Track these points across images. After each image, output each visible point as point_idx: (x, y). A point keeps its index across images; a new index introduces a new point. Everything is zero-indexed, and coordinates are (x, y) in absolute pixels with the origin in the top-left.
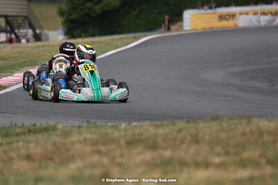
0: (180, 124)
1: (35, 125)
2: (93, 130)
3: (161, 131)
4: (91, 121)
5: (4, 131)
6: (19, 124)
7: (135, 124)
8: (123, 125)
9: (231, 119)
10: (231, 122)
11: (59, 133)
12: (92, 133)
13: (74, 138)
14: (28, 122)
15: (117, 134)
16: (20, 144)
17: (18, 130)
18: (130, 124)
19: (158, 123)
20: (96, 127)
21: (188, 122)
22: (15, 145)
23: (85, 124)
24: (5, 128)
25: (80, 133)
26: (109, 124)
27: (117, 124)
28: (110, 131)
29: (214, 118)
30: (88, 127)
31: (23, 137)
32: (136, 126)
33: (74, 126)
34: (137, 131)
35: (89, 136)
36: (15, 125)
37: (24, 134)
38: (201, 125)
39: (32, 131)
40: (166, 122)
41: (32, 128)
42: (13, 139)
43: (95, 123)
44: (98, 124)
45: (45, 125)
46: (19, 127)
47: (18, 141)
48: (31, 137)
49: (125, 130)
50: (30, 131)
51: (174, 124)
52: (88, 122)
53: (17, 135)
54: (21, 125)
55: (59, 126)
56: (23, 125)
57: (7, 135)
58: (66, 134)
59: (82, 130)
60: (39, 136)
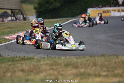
0: (88, 58)
1: (25, 57)
2: (50, 59)
3: (79, 61)
4: (49, 55)
5: (12, 59)
6: (18, 56)
7: (68, 57)
8: (63, 58)
9: (110, 56)
10: (110, 57)
11: (35, 60)
12: (49, 61)
13: (42, 62)
14: (22, 55)
15: (60, 61)
16: (19, 65)
17: (18, 59)
18: (66, 57)
19: (78, 57)
20: (51, 58)
21: (91, 57)
22: (17, 65)
23: (46, 57)
24: (12, 58)
25: (44, 61)
26: (57, 57)
27: (60, 57)
28: (57, 60)
29: (102, 55)
30: (48, 58)
31: (20, 62)
32: (68, 58)
33: (42, 58)
34: (69, 60)
35: (48, 62)
36: (16, 56)
37: (20, 60)
38: (97, 58)
39: (24, 59)
40: (81, 57)
41: (24, 58)
42: (16, 63)
43: (51, 56)
44: (52, 57)
45: (29, 57)
46: (18, 58)
47: (18, 64)
48: (23, 62)
49: (64, 60)
50: (23, 59)
51: (85, 58)
52: (48, 56)
53: (17, 61)
54: (19, 57)
55: (35, 57)
56: (20, 56)
57: (13, 61)
58: (39, 61)
59: (45, 59)
60: (27, 61)
